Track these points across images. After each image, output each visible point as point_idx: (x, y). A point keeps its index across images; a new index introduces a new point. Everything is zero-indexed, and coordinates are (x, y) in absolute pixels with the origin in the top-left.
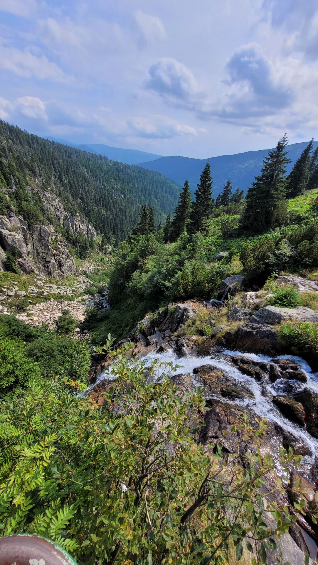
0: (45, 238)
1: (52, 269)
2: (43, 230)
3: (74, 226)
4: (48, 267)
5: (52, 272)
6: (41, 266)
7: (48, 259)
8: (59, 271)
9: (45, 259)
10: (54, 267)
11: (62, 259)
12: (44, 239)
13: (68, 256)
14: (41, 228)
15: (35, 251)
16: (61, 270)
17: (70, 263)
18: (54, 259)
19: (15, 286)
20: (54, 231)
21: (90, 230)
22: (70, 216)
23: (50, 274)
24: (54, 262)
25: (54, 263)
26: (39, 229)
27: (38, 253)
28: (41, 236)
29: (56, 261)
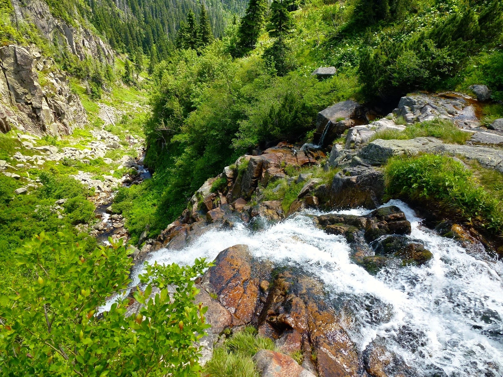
0: (25, 67)
1: (45, 121)
2: (20, 54)
3: (74, 44)
4: (38, 117)
5: (47, 126)
6: (26, 116)
7: (35, 104)
8: (58, 123)
9: (31, 104)
10: (48, 117)
11: (59, 102)
12: (23, 69)
13: (70, 97)
14: (15, 51)
15: (12, 93)
16: (60, 121)
17: (75, 108)
18: (46, 104)
20: (38, 55)
21: (103, 49)
22: (64, 26)
23: (43, 129)
24: (48, 108)
25: (47, 111)
26: (12, 53)
27: (17, 95)
28: (18, 64)
29: (50, 106)
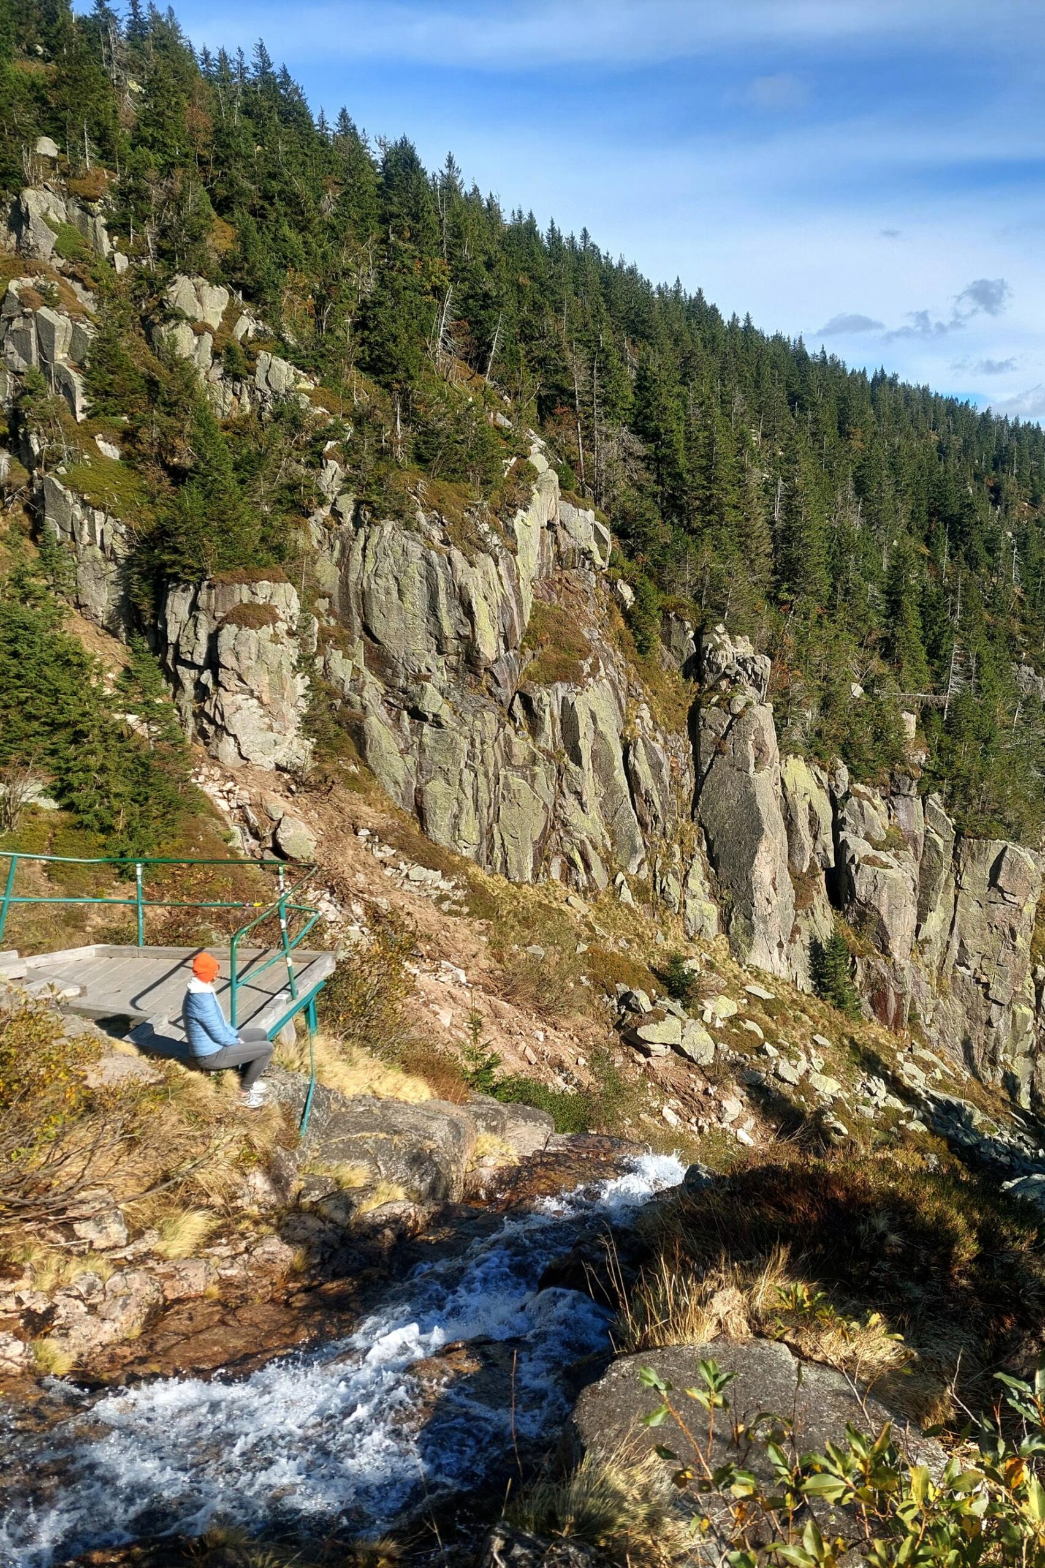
0: (1009, 897)
2: (1011, 863)
7: (996, 991)
9: (987, 986)
12: (1004, 901)
14: (1003, 853)
15: (954, 944)
19: (813, 1052)
26: (993, 856)
27: (963, 953)
28: (996, 884)
